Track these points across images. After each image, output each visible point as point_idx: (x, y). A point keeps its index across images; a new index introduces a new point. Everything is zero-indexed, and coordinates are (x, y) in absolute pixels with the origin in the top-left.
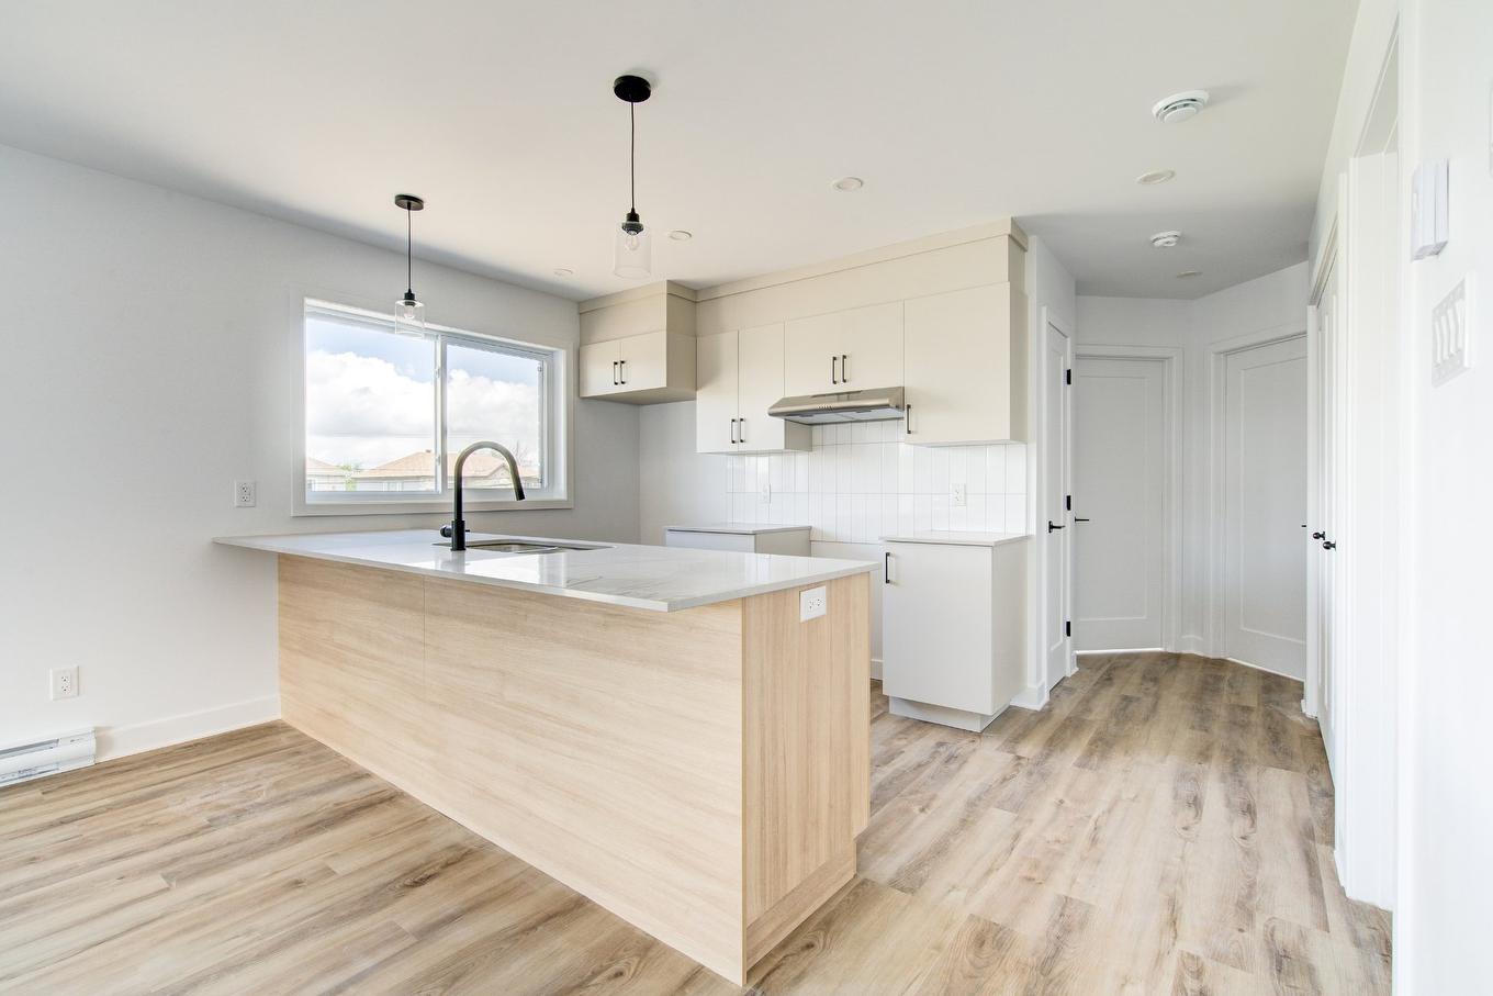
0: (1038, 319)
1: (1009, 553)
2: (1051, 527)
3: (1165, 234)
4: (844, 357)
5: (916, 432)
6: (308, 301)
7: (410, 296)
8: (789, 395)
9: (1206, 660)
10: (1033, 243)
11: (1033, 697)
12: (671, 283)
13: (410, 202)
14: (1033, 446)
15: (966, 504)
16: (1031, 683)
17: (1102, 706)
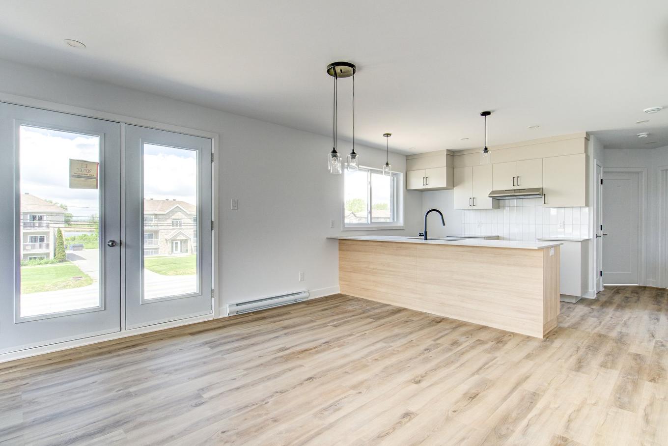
0: (593, 163)
1: (585, 243)
2: (597, 236)
3: (643, 134)
4: (519, 177)
5: (547, 203)
6: (345, 164)
7: (387, 164)
8: (494, 189)
9: (657, 289)
10: (592, 139)
11: (592, 295)
12: (448, 150)
13: (387, 135)
14: (592, 208)
15: (564, 228)
16: (590, 290)
17: (618, 299)
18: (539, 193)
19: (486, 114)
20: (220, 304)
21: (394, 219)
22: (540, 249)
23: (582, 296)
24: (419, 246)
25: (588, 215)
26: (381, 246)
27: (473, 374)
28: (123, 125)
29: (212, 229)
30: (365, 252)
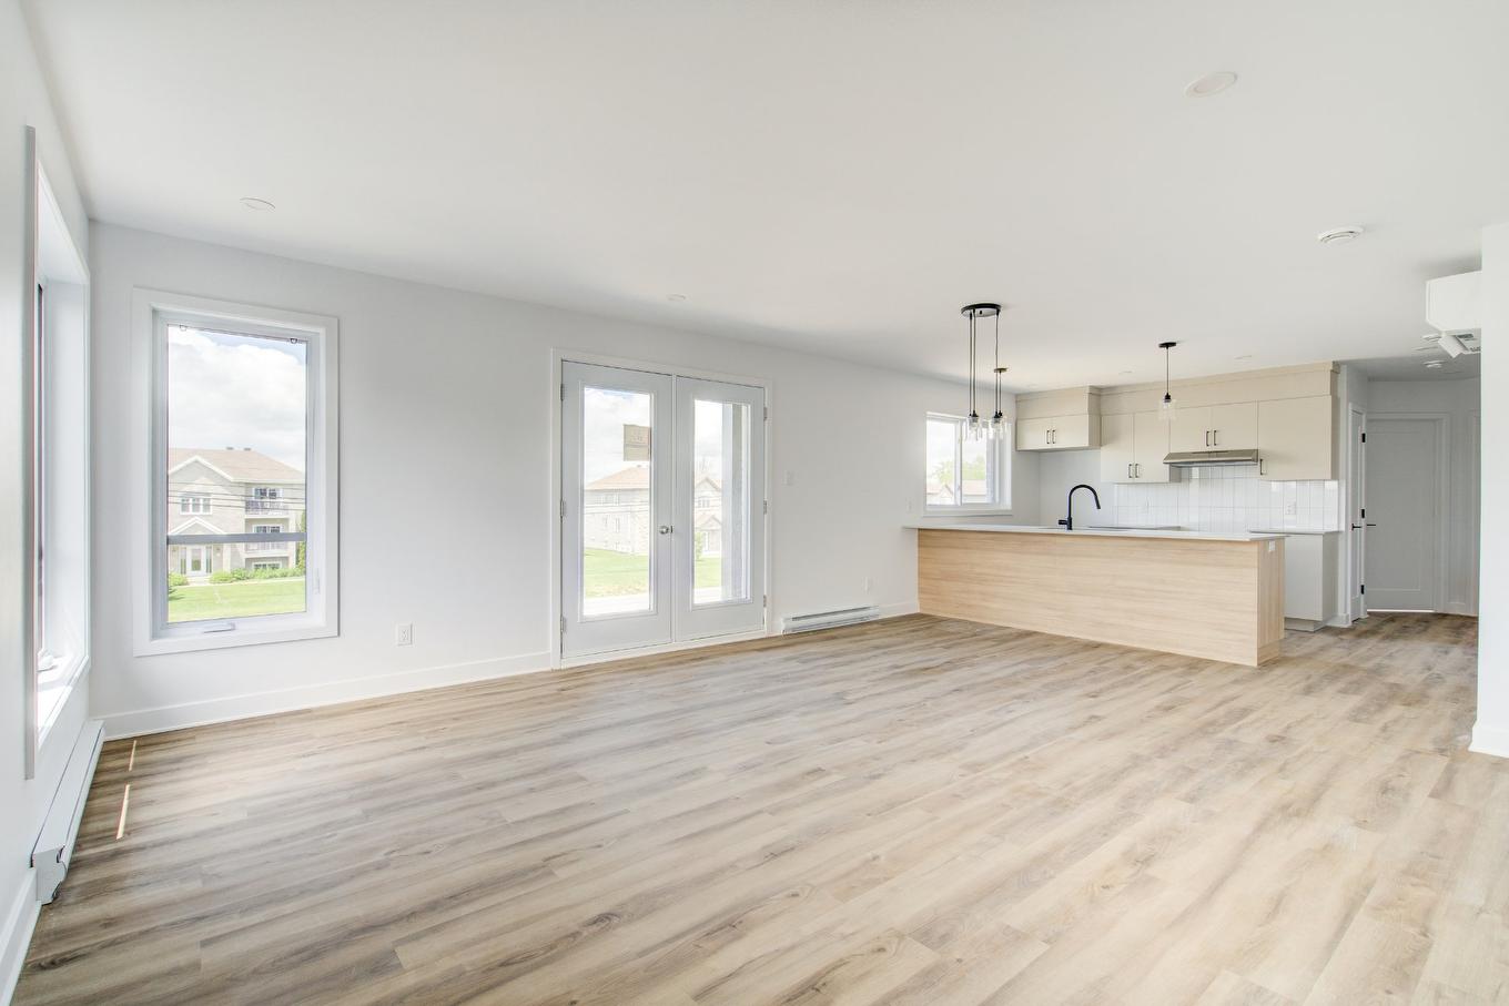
0: (1347, 410)
1: (1331, 538)
2: (1354, 527)
3: (1434, 362)
4: (1216, 431)
5: (1267, 474)
6: (929, 413)
8: (1173, 452)
9: (1467, 617)
10: (1343, 378)
11: (1343, 618)
12: (1090, 387)
13: (1001, 370)
14: (1343, 481)
15: (1296, 514)
16: (1341, 613)
17: (1388, 628)
18: (1252, 457)
19: (1167, 345)
20: (773, 615)
21: (994, 499)
22: (1253, 541)
23: (1325, 621)
24: (1058, 539)
25: (1337, 493)
26: (993, 539)
27: (1163, 693)
28: (674, 378)
29: (765, 512)
30: (967, 548)
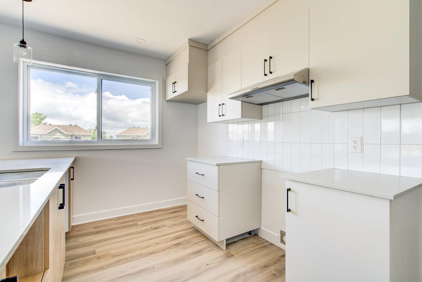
4: (271, 58)
5: (318, 99)
7: (23, 43)
12: (190, 40)
15: (362, 151)
